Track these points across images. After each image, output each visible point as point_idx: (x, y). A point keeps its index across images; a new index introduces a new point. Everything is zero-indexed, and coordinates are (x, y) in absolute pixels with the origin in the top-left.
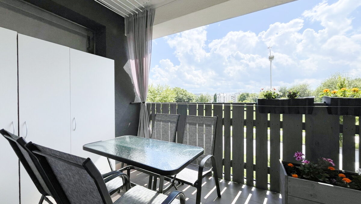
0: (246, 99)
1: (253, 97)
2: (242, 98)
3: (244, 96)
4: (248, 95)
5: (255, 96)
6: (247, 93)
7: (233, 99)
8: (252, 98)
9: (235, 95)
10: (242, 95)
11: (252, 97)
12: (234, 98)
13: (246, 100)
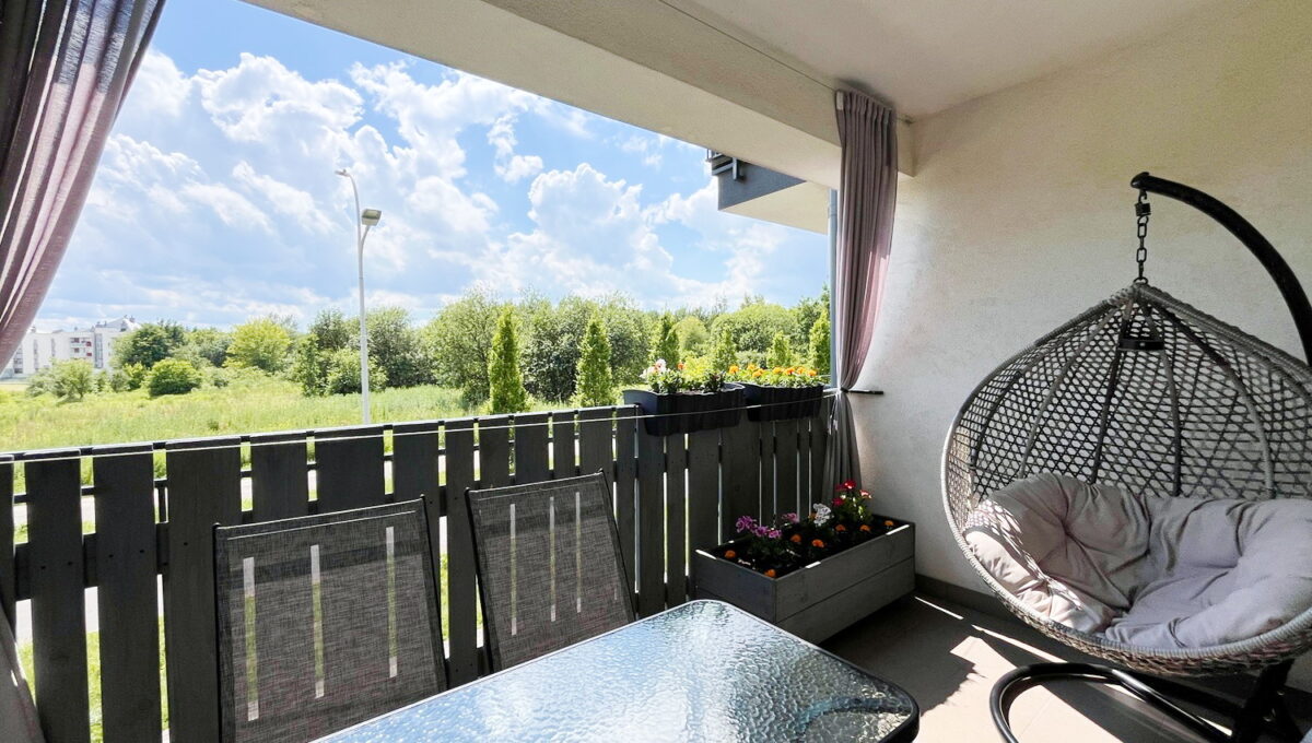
0: (170, 351)
1: (206, 345)
2: (144, 348)
3: (158, 341)
4: (176, 335)
5: (212, 339)
6: (172, 325)
7: (82, 354)
8: (198, 349)
9: (98, 331)
10: (144, 334)
11: (199, 343)
12: (91, 350)
13: (171, 356)
